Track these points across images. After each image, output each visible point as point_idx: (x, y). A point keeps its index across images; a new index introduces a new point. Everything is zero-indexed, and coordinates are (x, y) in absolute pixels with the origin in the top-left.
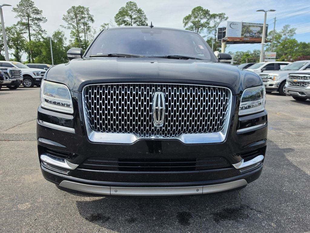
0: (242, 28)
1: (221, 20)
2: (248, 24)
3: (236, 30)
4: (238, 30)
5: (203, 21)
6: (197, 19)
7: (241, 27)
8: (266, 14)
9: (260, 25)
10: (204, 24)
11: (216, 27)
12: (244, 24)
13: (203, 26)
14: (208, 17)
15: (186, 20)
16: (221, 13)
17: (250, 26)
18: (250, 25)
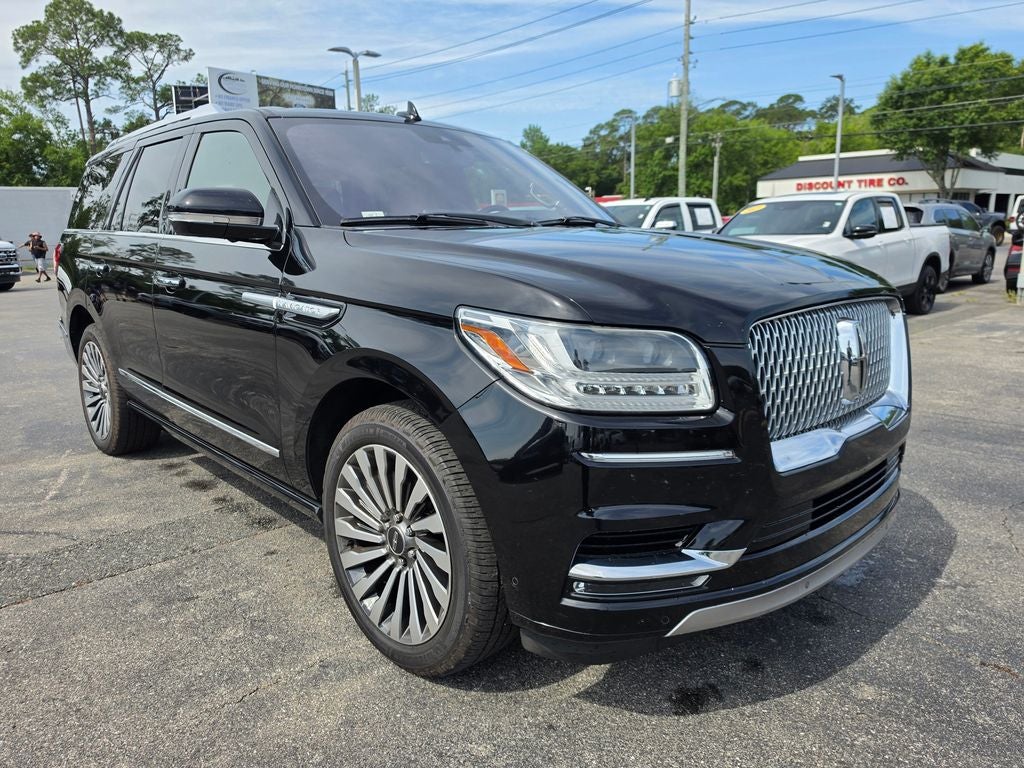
0: (260, 93)
1: (169, 57)
2: (276, 84)
3: (242, 99)
4: (248, 100)
5: (102, 53)
6: (72, 44)
7: (255, 90)
8: (356, 62)
9: (310, 90)
10: (108, 64)
11: (154, 79)
12: (264, 82)
13: (99, 69)
14: (119, 42)
15: (25, 42)
16: (165, 34)
17: (281, 89)
18: (283, 85)
